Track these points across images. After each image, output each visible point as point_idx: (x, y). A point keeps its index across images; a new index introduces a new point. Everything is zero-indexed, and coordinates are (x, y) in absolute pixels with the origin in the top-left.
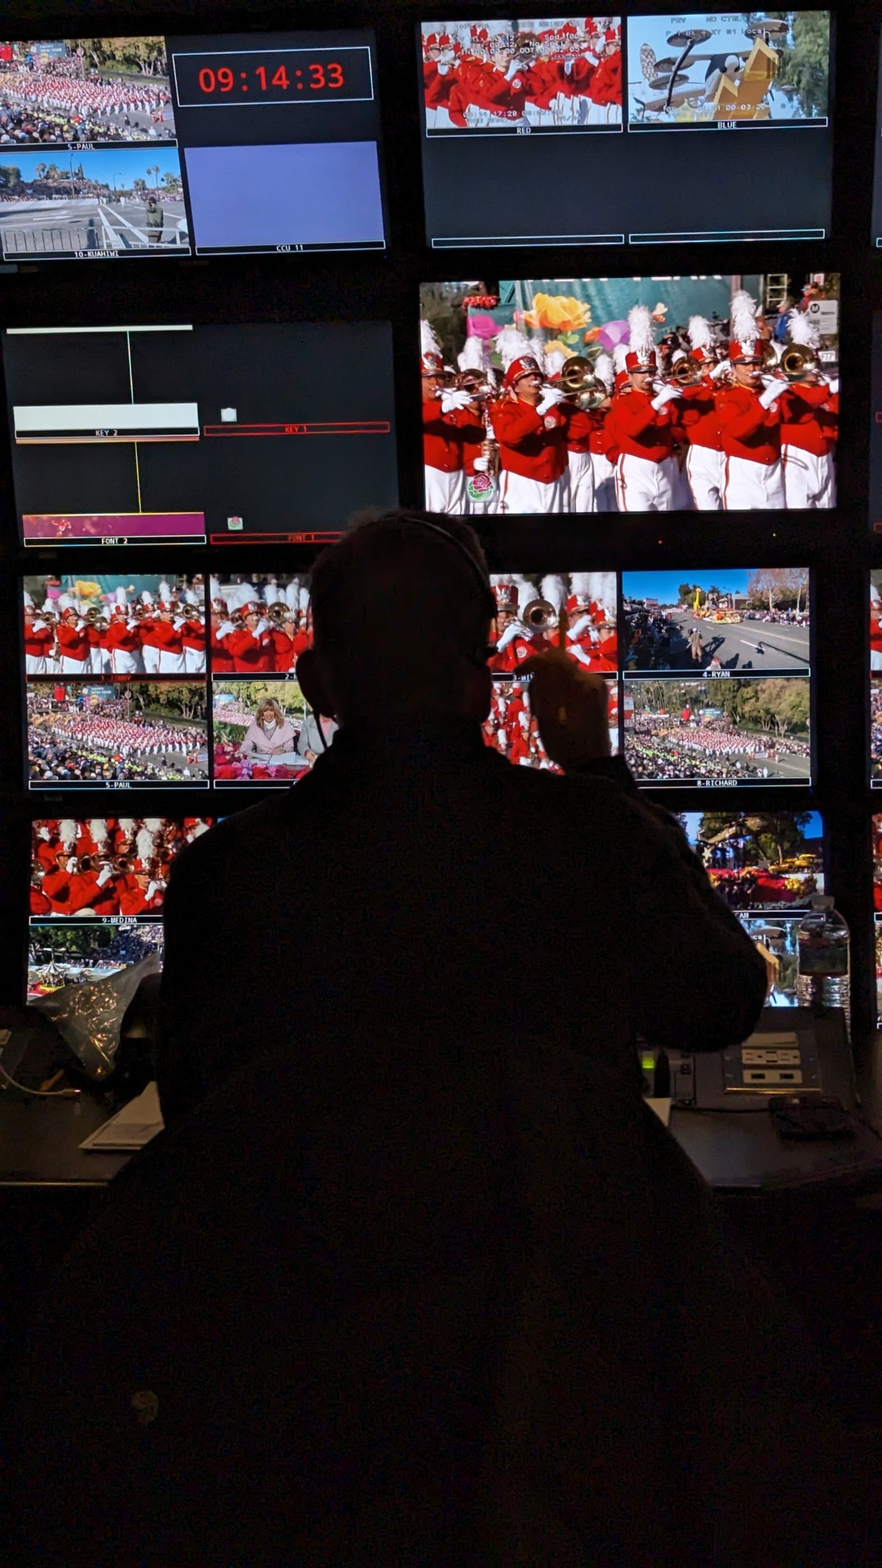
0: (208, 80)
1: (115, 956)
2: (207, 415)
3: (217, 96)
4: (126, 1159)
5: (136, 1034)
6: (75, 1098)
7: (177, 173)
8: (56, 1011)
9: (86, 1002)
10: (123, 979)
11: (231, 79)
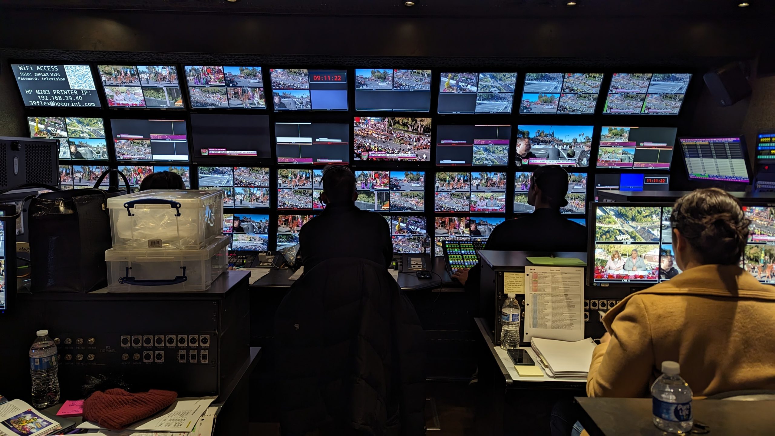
0: (316, 78)
1: (294, 241)
2: (314, 140)
3: (317, 81)
4: (294, 282)
5: (299, 257)
6: (286, 269)
7: (309, 95)
8: (283, 252)
9: (289, 250)
10: (296, 247)
11: (320, 78)
